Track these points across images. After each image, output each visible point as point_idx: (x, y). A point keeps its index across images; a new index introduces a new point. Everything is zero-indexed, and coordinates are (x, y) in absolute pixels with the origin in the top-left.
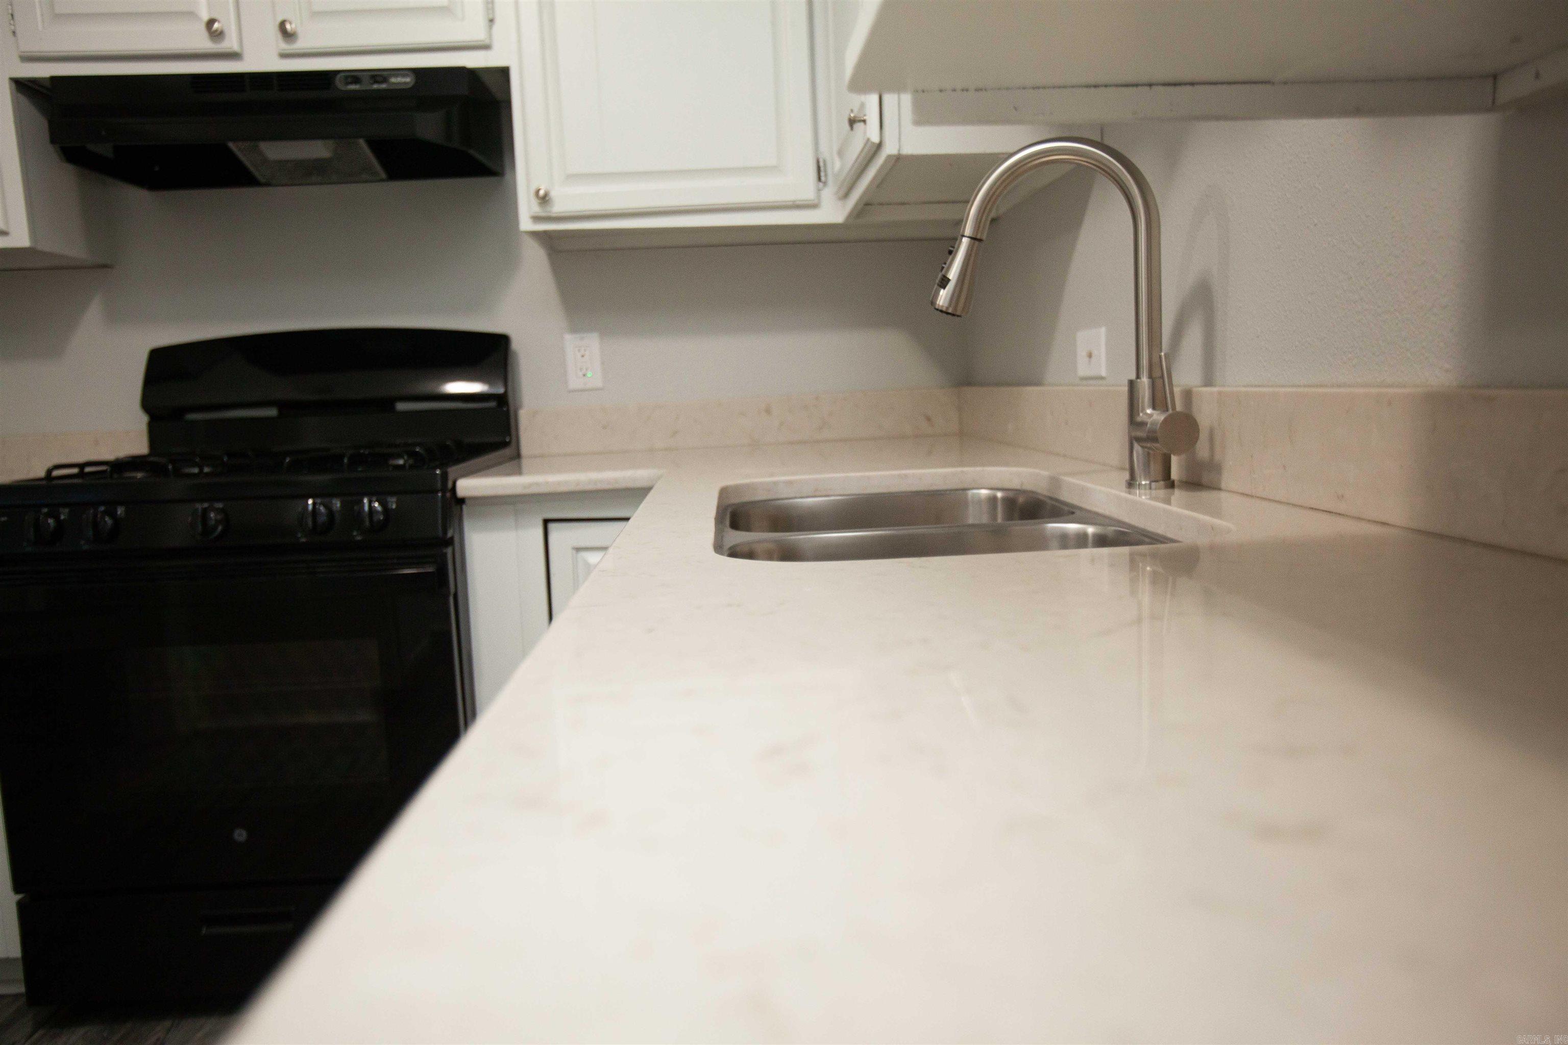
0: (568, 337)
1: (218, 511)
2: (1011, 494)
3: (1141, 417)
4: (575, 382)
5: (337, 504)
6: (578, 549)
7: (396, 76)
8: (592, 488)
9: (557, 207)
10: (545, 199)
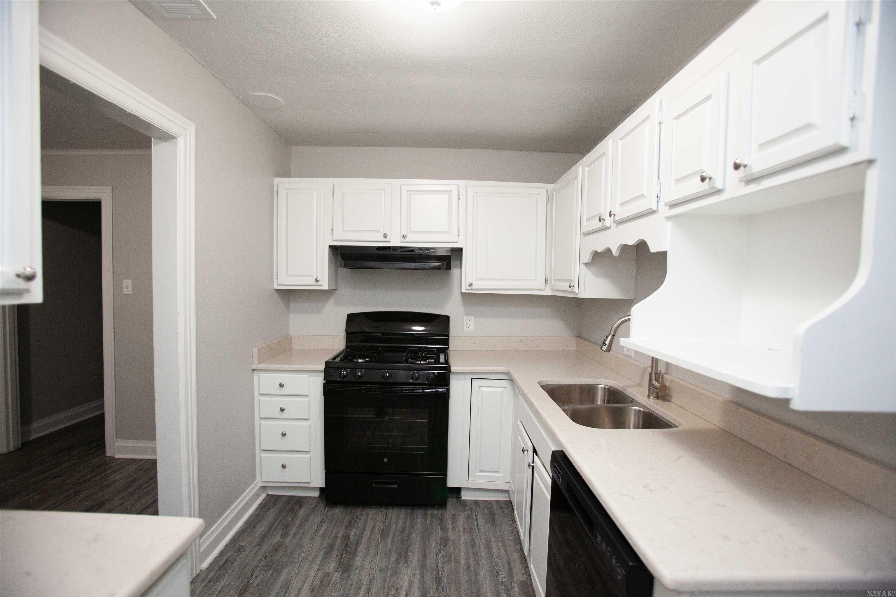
0: (464, 316)
1: (389, 373)
2: (610, 387)
3: (652, 383)
4: (466, 329)
5: (421, 373)
6: (480, 386)
7: (431, 249)
8: (487, 371)
9: (474, 287)
10: (471, 285)
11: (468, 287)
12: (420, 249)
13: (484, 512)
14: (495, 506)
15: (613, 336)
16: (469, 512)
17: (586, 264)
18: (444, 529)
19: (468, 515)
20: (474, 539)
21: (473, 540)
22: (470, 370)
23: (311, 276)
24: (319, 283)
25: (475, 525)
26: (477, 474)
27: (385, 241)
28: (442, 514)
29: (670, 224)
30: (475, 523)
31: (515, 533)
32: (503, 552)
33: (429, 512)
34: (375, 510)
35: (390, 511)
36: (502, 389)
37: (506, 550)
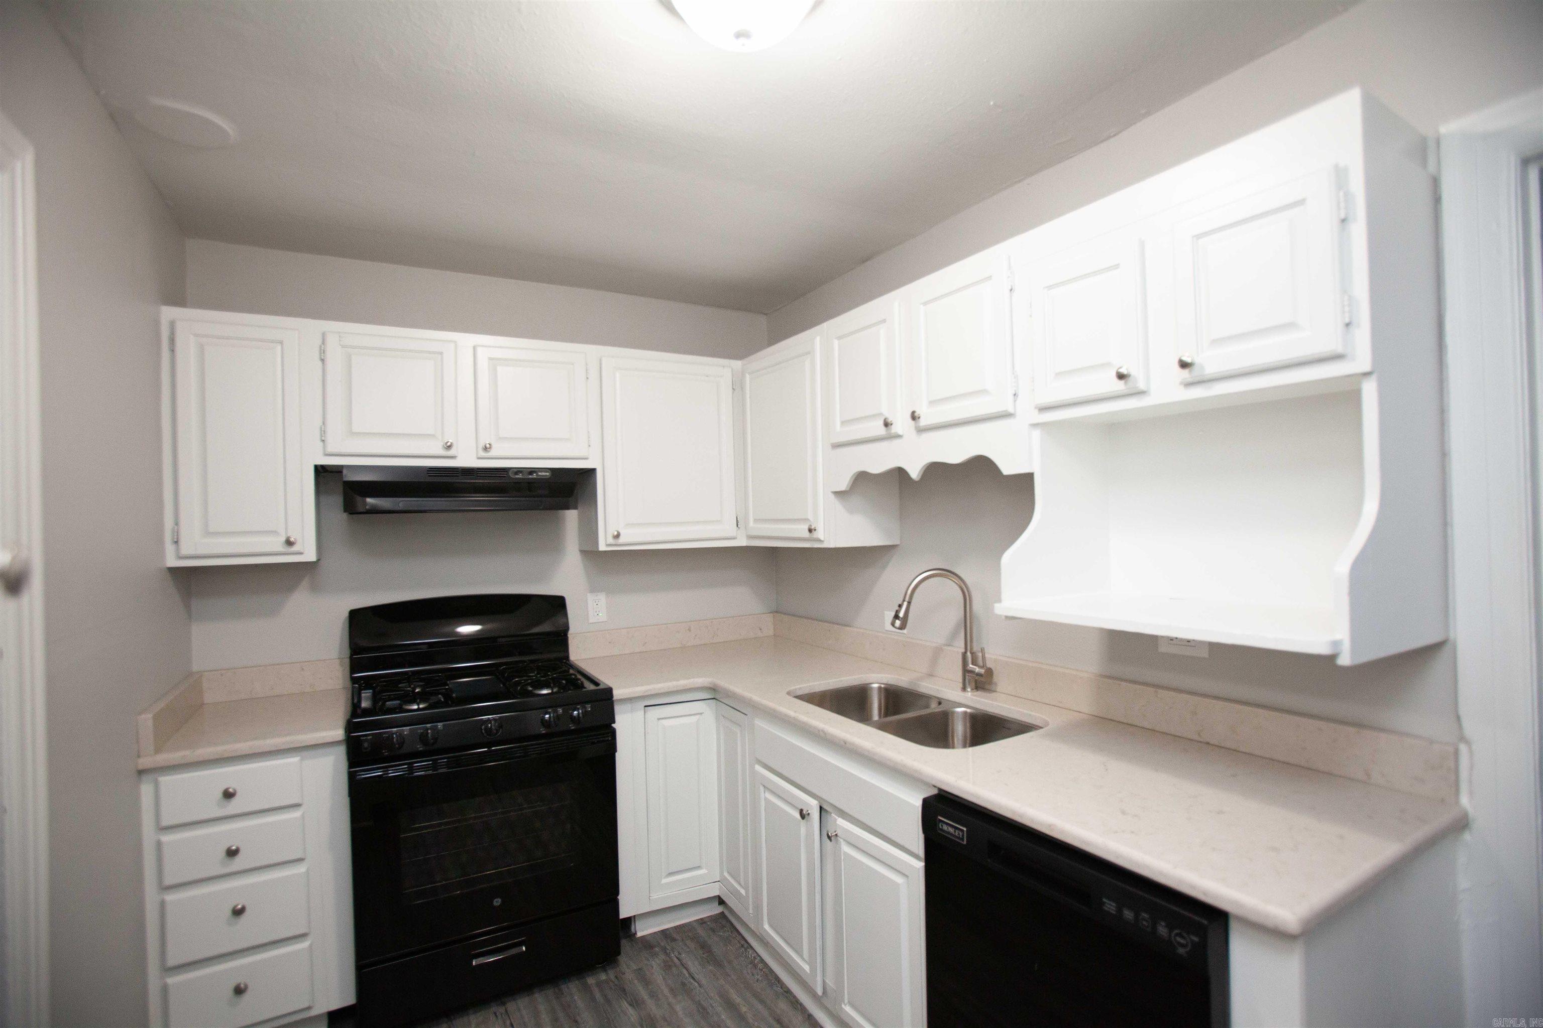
0: (589, 594)
1: (495, 721)
3: (968, 667)
4: (593, 618)
5: (560, 711)
6: (659, 719)
7: (541, 472)
8: (675, 689)
9: (621, 540)
10: (617, 536)
11: (611, 540)
12: (519, 471)
13: (688, 947)
14: (701, 931)
15: (909, 603)
16: (662, 956)
17: (838, 494)
18: (636, 1003)
19: (664, 962)
20: (699, 1001)
21: (699, 1004)
22: (645, 692)
23: (274, 533)
24: (295, 549)
25: (687, 975)
26: (664, 881)
27: (447, 455)
28: (616, 977)
29: (1036, 434)
30: (685, 972)
31: (760, 966)
32: (760, 1007)
33: (591, 981)
34: (479, 1014)
35: (511, 1006)
36: (695, 719)
37: (762, 1002)
